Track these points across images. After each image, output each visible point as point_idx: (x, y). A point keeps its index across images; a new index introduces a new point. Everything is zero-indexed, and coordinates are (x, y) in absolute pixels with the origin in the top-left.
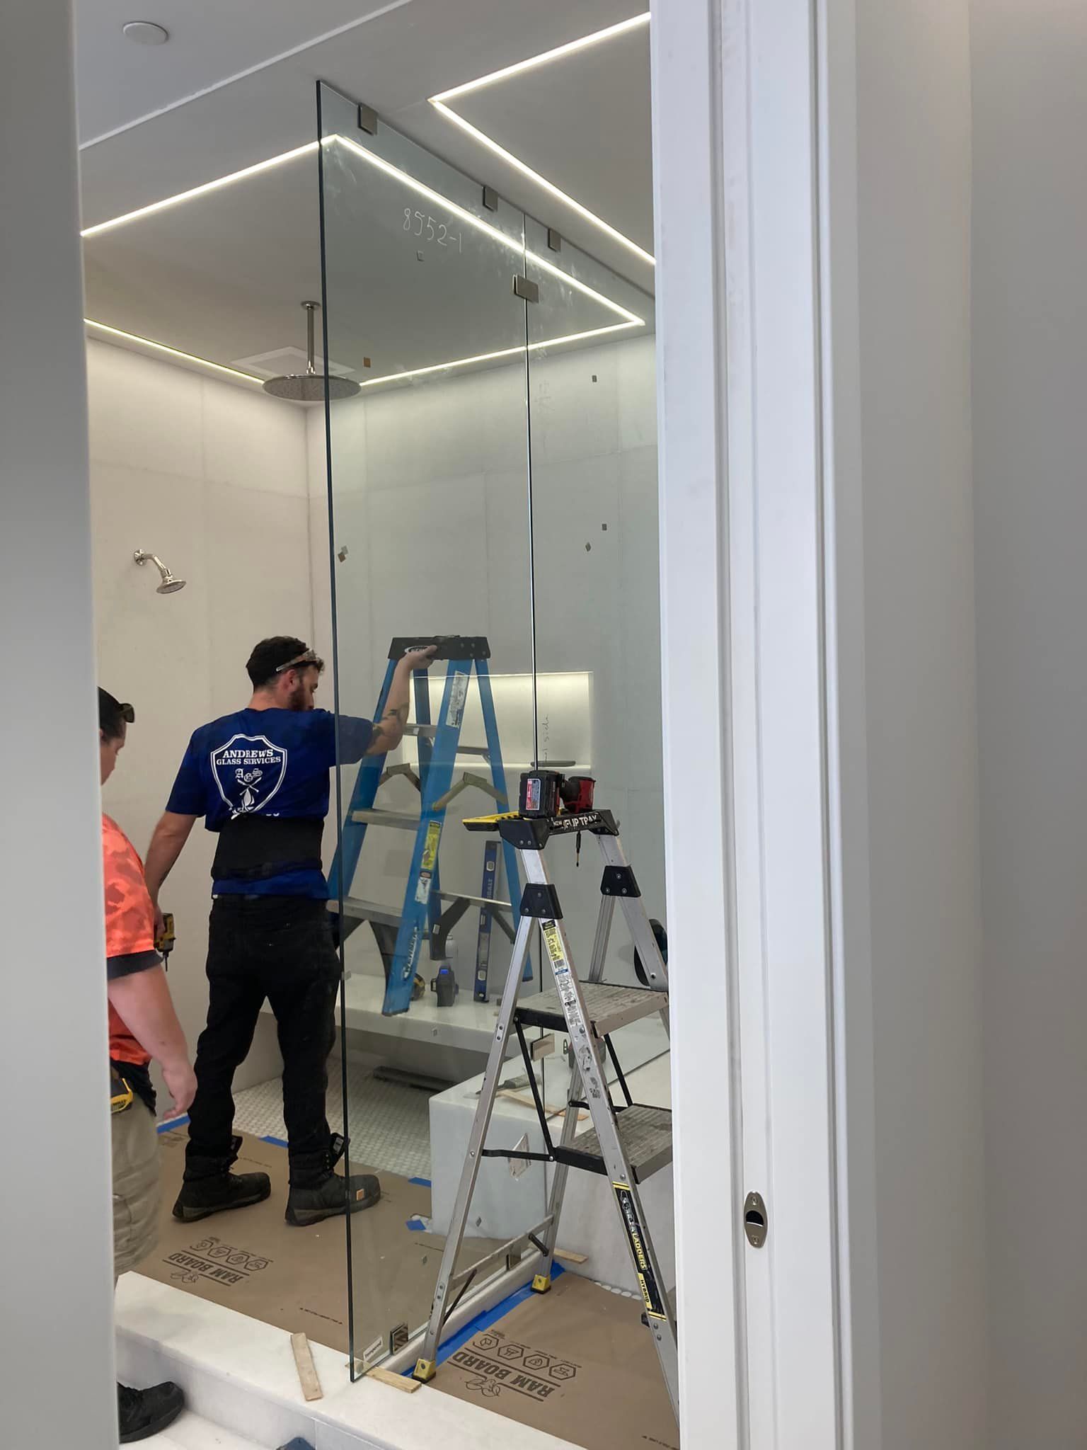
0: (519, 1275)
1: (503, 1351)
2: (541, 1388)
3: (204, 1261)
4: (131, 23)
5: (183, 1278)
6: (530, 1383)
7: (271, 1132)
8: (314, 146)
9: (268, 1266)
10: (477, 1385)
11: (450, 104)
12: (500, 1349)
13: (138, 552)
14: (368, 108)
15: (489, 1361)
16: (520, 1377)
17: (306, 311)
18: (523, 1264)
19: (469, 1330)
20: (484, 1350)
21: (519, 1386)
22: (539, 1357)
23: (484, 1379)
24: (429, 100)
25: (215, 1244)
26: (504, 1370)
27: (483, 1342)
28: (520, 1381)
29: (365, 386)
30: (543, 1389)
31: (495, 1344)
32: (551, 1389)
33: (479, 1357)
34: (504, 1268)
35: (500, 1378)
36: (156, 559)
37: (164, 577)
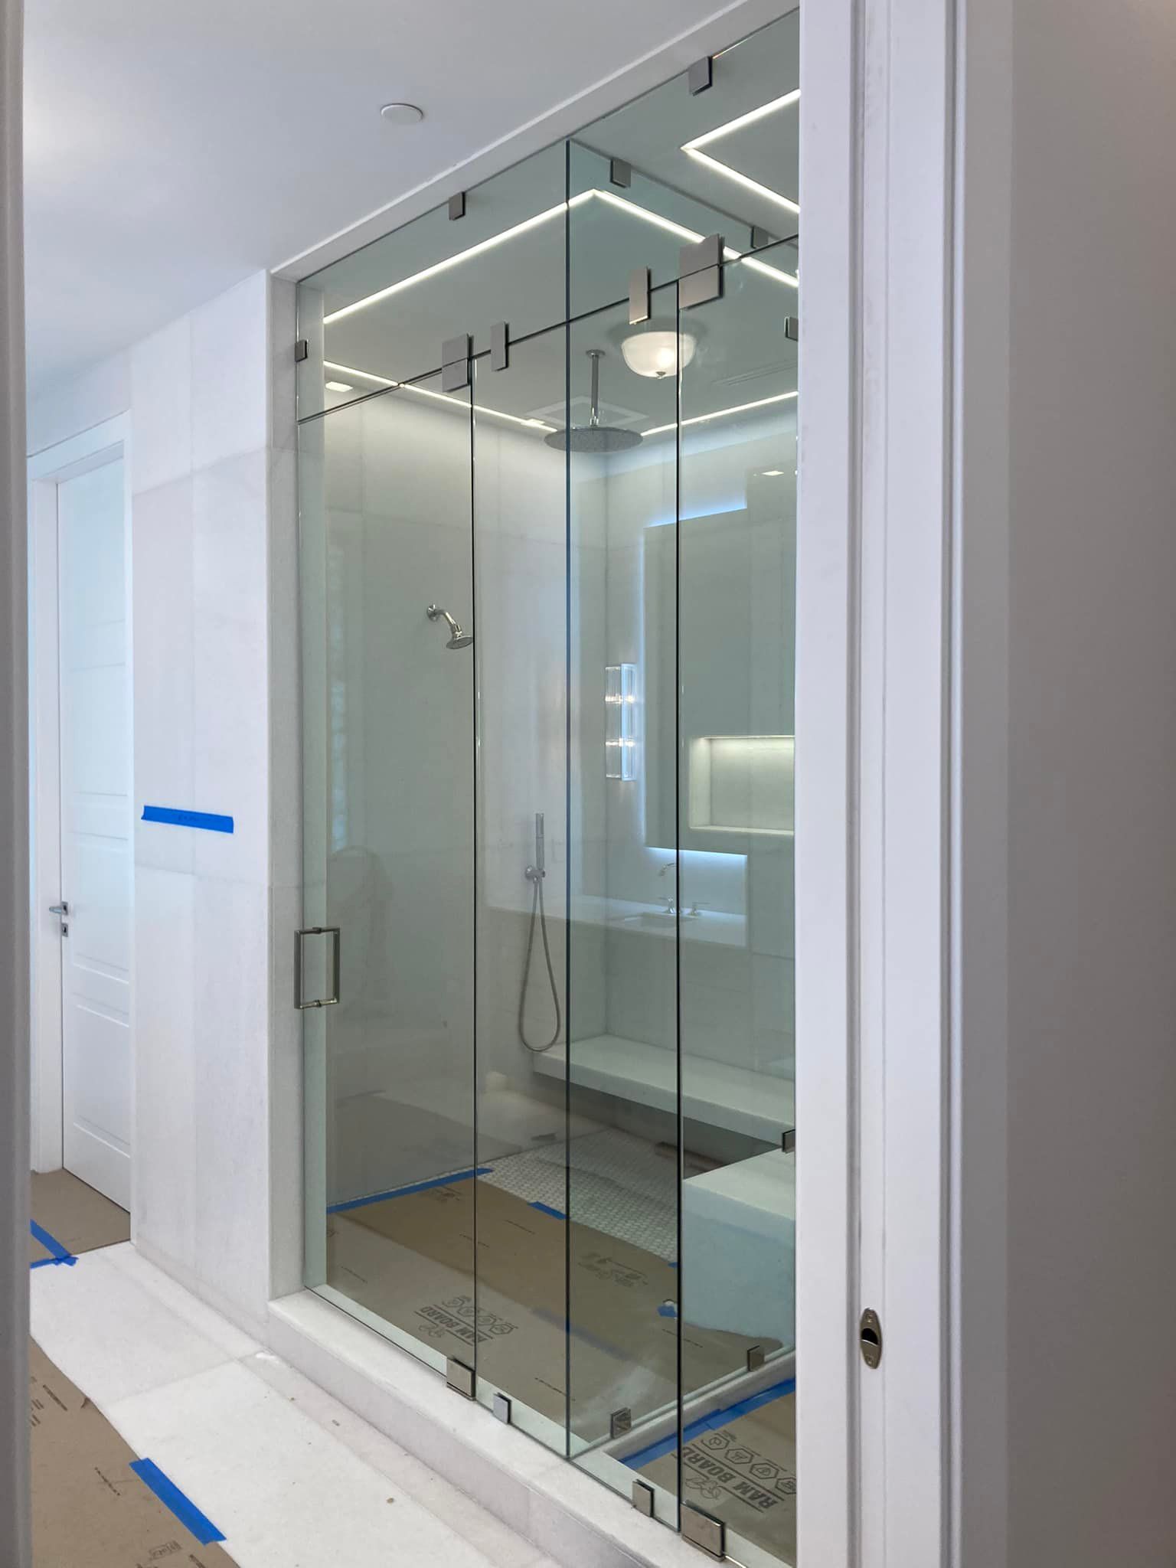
0: (761, 1377)
1: (731, 1454)
2: (763, 1499)
3: (453, 1318)
4: (388, 105)
5: (430, 1333)
6: (753, 1491)
7: (541, 1197)
8: (562, 208)
9: (512, 1333)
10: (697, 1484)
11: (704, 150)
12: (728, 1451)
13: (432, 607)
14: (621, 161)
15: (715, 1462)
16: (744, 1483)
17: (591, 360)
18: (766, 1367)
19: (698, 1427)
20: (712, 1449)
21: (741, 1492)
22: (768, 1467)
23: (705, 1479)
24: (682, 148)
25: (466, 1302)
26: (729, 1474)
27: (713, 1441)
28: (744, 1488)
29: (646, 436)
30: (766, 1501)
31: (725, 1445)
32: (775, 1502)
33: (705, 1456)
34: (744, 1368)
35: (723, 1481)
36: (447, 614)
37: (453, 633)
